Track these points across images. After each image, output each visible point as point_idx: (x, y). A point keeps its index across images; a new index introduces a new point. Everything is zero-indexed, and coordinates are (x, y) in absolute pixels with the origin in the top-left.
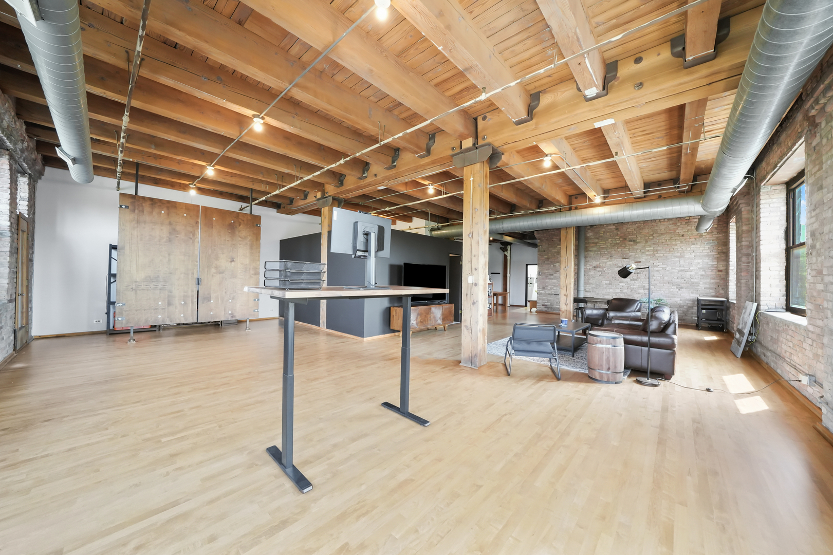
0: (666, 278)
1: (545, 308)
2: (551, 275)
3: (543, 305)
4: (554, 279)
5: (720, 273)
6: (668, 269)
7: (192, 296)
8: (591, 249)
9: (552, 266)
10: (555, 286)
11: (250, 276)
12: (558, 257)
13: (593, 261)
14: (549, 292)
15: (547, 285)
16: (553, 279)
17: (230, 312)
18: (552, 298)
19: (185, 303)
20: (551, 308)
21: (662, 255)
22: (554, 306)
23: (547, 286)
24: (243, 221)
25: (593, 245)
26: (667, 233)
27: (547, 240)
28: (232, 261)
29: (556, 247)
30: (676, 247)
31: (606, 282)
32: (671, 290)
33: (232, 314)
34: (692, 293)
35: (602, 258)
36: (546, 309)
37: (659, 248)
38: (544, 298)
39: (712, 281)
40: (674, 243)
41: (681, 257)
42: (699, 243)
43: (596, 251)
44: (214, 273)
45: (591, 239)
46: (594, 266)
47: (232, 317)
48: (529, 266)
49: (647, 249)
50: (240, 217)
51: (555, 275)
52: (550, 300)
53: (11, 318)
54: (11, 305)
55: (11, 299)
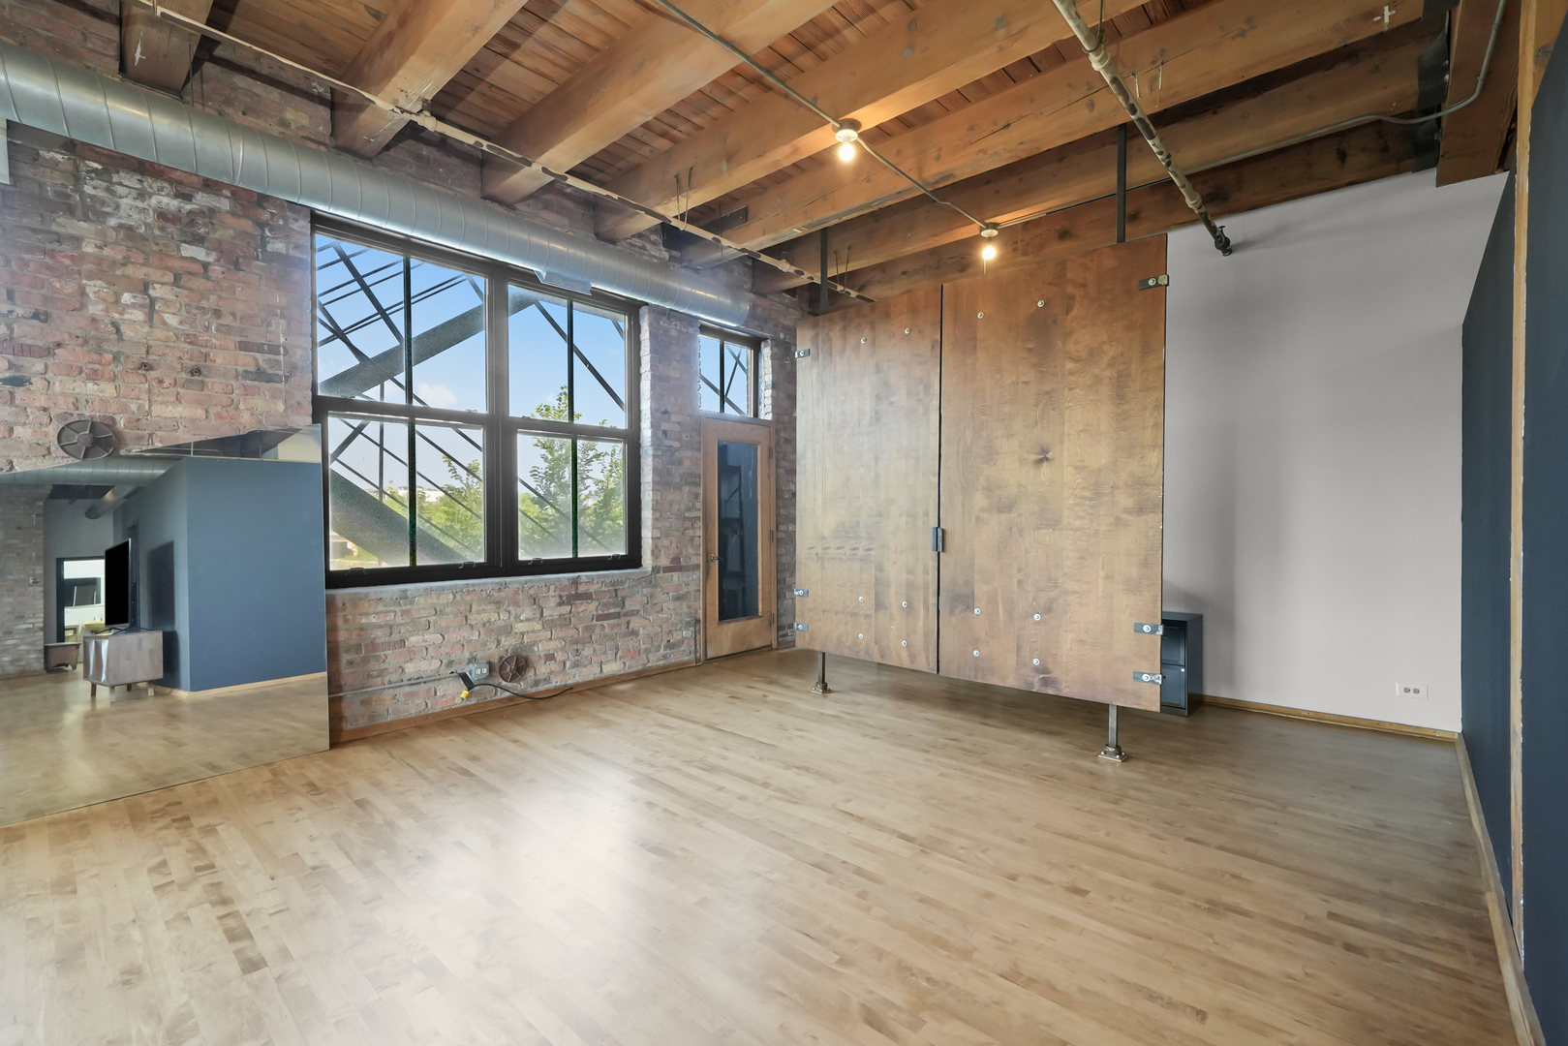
7: (926, 587)
11: (1117, 519)
17: (1036, 662)
19: (910, 606)
24: (1084, 286)
28: (1043, 459)
33: (1042, 670)
44: (983, 510)
47: (1045, 682)
50: (1070, 275)
53: (678, 598)
54: (676, 575)
55: (676, 566)
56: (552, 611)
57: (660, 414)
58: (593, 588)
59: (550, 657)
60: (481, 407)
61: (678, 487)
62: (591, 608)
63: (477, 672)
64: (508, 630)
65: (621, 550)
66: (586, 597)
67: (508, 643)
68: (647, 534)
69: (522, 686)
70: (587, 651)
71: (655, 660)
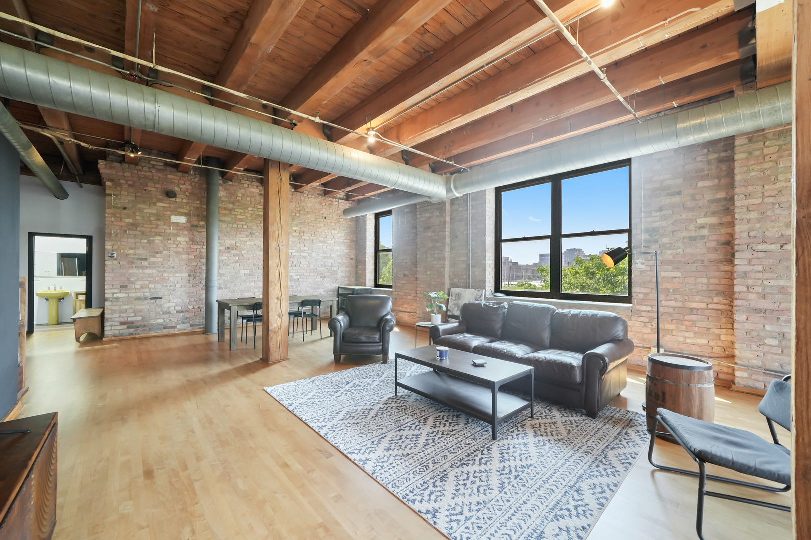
0: (312, 266)
1: (128, 328)
2: (142, 259)
3: (122, 324)
4: (150, 268)
5: (351, 261)
6: (314, 255)
8: (223, 219)
9: (145, 241)
10: (150, 282)
12: (157, 226)
13: (225, 238)
14: (138, 295)
15: (132, 279)
16: (147, 268)
18: (145, 306)
20: (144, 326)
21: (308, 238)
22: (151, 322)
23: (133, 283)
25: (227, 212)
26: (312, 212)
27: (130, 185)
29: (155, 204)
30: (320, 231)
31: (246, 272)
32: (316, 280)
34: (333, 283)
35: (239, 236)
36: (131, 331)
37: (305, 230)
38: (125, 307)
39: (347, 269)
40: (318, 225)
41: (324, 242)
42: (338, 229)
43: (228, 223)
45: (223, 202)
46: (227, 246)
48: (36, 238)
49: (294, 228)
51: (152, 260)
52: (141, 311)
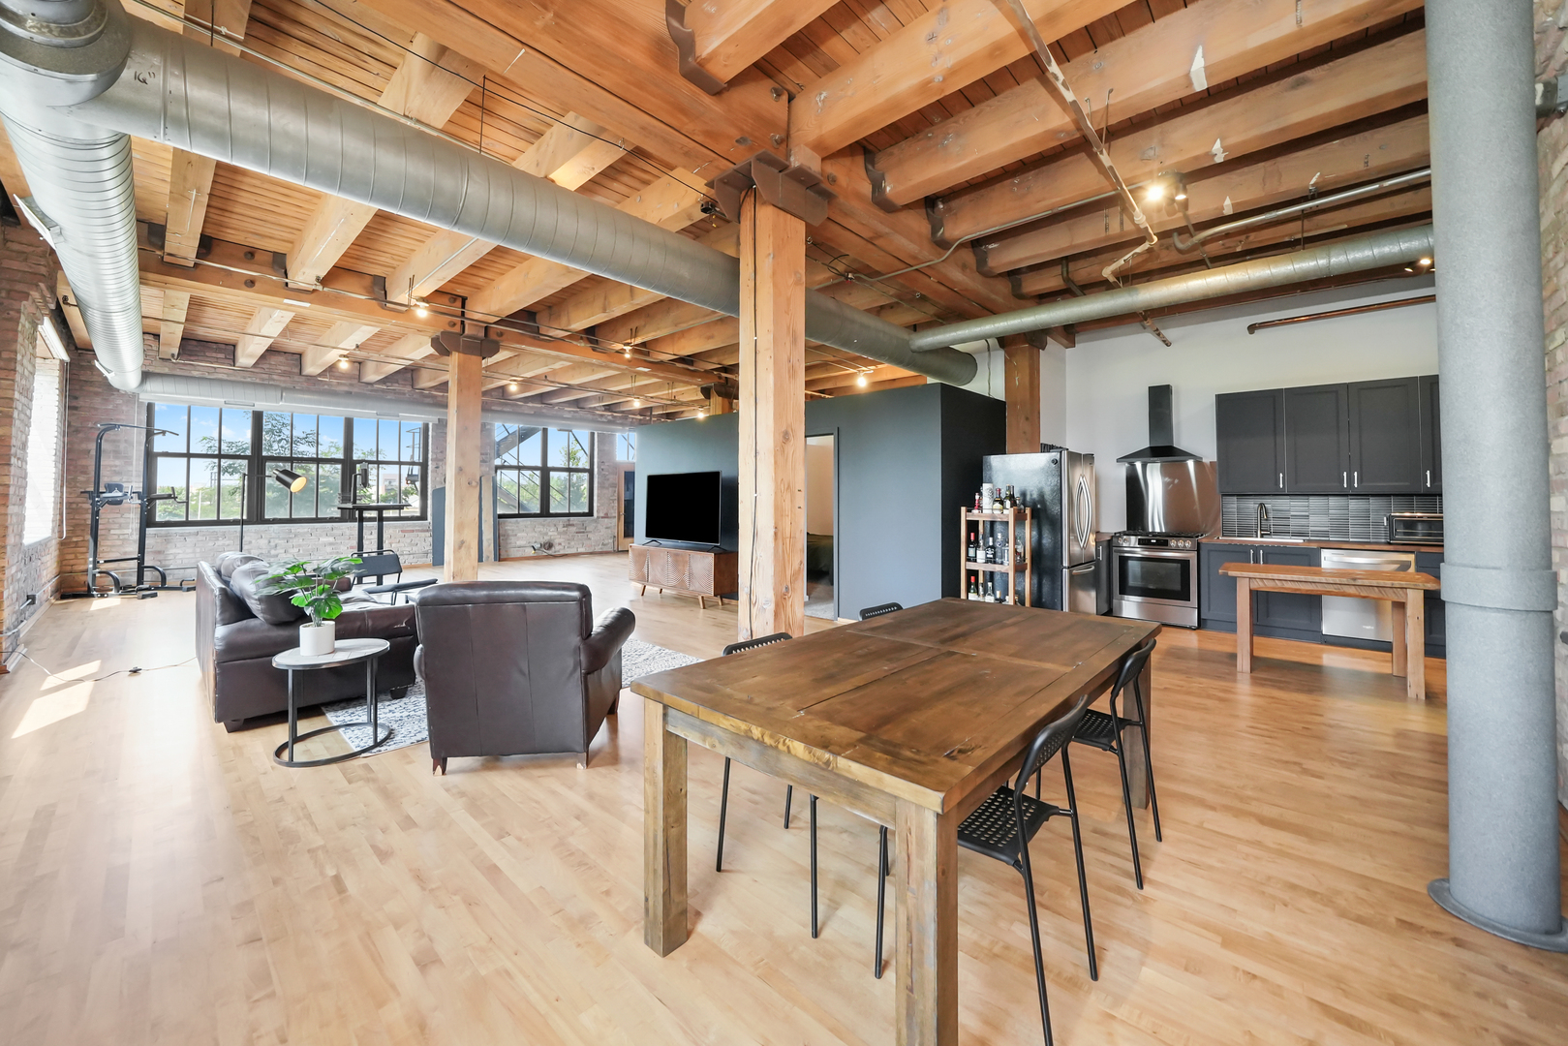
53: (607, 528)
54: (606, 520)
55: (606, 516)
56: (561, 529)
57: (601, 463)
58: (574, 523)
59: (560, 544)
60: (539, 464)
61: (608, 488)
62: (573, 529)
63: (537, 546)
64: (546, 534)
65: (587, 511)
66: (573, 525)
67: (547, 538)
68: (595, 505)
69: (550, 552)
70: (573, 543)
71: (598, 549)
